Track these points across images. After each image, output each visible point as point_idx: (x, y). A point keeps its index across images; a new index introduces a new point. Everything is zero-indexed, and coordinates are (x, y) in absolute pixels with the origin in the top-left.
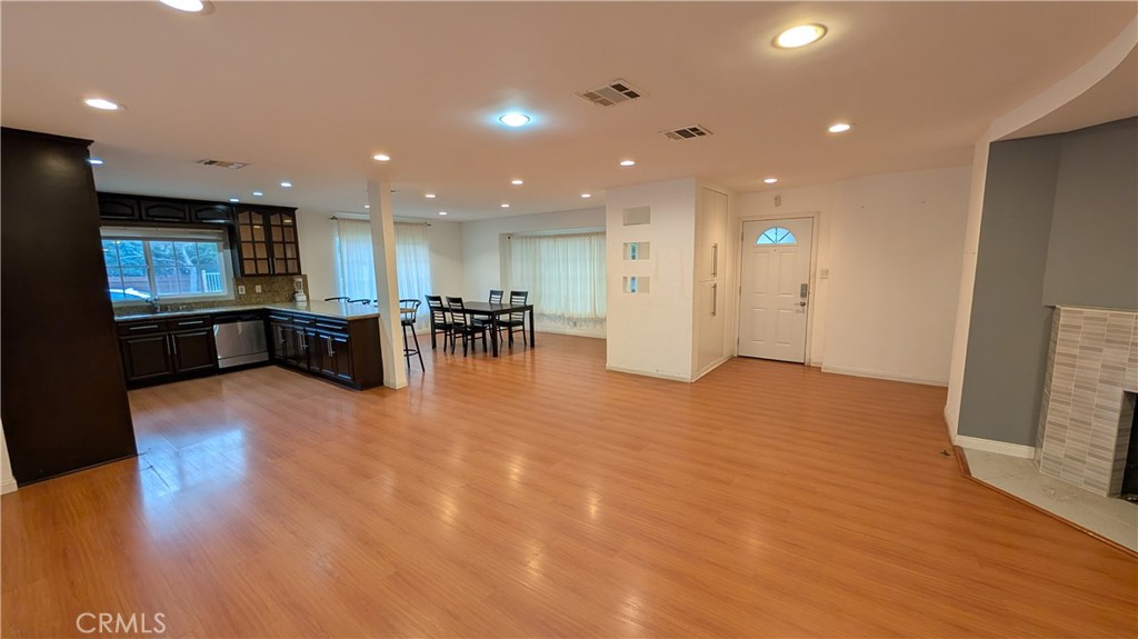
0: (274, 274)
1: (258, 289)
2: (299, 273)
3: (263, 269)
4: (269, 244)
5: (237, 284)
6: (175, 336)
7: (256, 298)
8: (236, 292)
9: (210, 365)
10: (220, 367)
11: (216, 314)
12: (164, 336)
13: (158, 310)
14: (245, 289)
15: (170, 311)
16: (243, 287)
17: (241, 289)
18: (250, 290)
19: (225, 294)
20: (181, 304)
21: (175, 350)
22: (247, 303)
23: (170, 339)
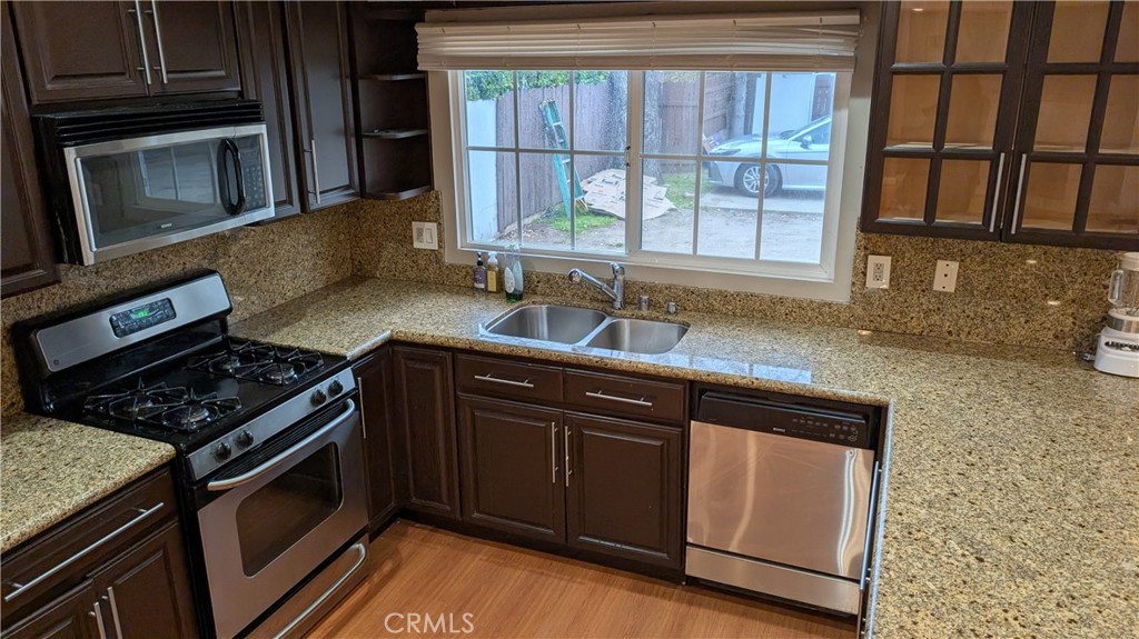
0: (1004, 235)
1: (946, 276)
5: (867, 250)
6: (578, 428)
7: (927, 313)
8: (855, 275)
9: (660, 554)
10: (687, 573)
11: (702, 382)
12: (548, 419)
13: (618, 305)
14: (893, 271)
15: (645, 312)
16: (886, 261)
17: (879, 267)
18: (912, 280)
19: (824, 276)
20: (685, 290)
21: (568, 473)
22: (888, 327)
23: (560, 436)
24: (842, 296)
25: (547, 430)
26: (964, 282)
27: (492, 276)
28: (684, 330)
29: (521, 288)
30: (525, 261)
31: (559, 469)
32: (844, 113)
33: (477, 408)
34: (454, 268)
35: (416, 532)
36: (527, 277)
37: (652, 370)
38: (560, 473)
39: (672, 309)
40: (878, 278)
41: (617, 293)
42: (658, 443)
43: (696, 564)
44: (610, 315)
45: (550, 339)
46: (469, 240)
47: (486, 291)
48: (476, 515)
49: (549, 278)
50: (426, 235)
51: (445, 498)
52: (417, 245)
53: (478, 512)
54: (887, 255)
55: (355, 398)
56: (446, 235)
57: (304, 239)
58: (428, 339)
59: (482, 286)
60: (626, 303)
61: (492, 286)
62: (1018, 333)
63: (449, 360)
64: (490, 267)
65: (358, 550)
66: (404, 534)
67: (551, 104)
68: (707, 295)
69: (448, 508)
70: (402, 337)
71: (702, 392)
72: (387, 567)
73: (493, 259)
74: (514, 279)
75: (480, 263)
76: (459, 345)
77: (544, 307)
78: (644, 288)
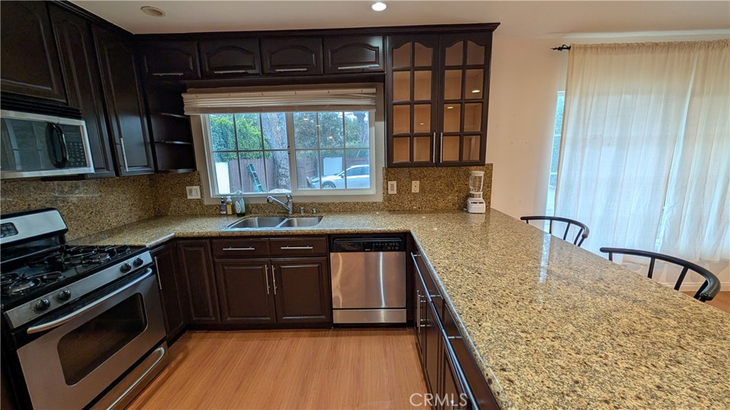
0: (438, 164)
1: (416, 187)
2: (481, 163)
3: (422, 154)
4: (437, 105)
5: (387, 178)
6: (278, 265)
7: (411, 201)
8: (384, 190)
9: (322, 317)
10: (334, 322)
11: (334, 234)
12: (262, 264)
13: (290, 213)
14: (397, 186)
15: (303, 214)
16: (395, 183)
17: (392, 185)
18: (404, 189)
19: (372, 192)
20: (319, 204)
21: (275, 288)
22: (397, 209)
23: (270, 271)
24: (380, 199)
25: (263, 270)
26: (422, 189)
27: (229, 208)
28: (320, 220)
29: (244, 211)
30: (245, 199)
31: (270, 287)
32: (373, 128)
33: (226, 266)
34: (209, 207)
35: (197, 335)
36: (247, 206)
37: (312, 233)
38: (272, 289)
39: (315, 212)
40: (392, 190)
41: (290, 206)
42: (316, 266)
43: (338, 318)
44: (287, 217)
45: (260, 226)
46: (217, 193)
47: (227, 215)
48: (229, 319)
49: (257, 206)
50: (194, 193)
51: (211, 314)
52: (189, 197)
53: (231, 317)
54: (395, 180)
55: (153, 267)
56: (204, 192)
57: (122, 196)
58: (196, 234)
59: (225, 212)
60: (294, 212)
61: (230, 212)
62: (441, 205)
63: (208, 243)
64: (228, 203)
65: (160, 352)
66: (190, 338)
67: (251, 165)
68: (328, 205)
69: (214, 318)
70: (181, 235)
71: (334, 239)
72: (180, 357)
73: (229, 199)
74: (240, 207)
75: (223, 202)
76: (213, 235)
77: (256, 218)
78: (301, 205)
